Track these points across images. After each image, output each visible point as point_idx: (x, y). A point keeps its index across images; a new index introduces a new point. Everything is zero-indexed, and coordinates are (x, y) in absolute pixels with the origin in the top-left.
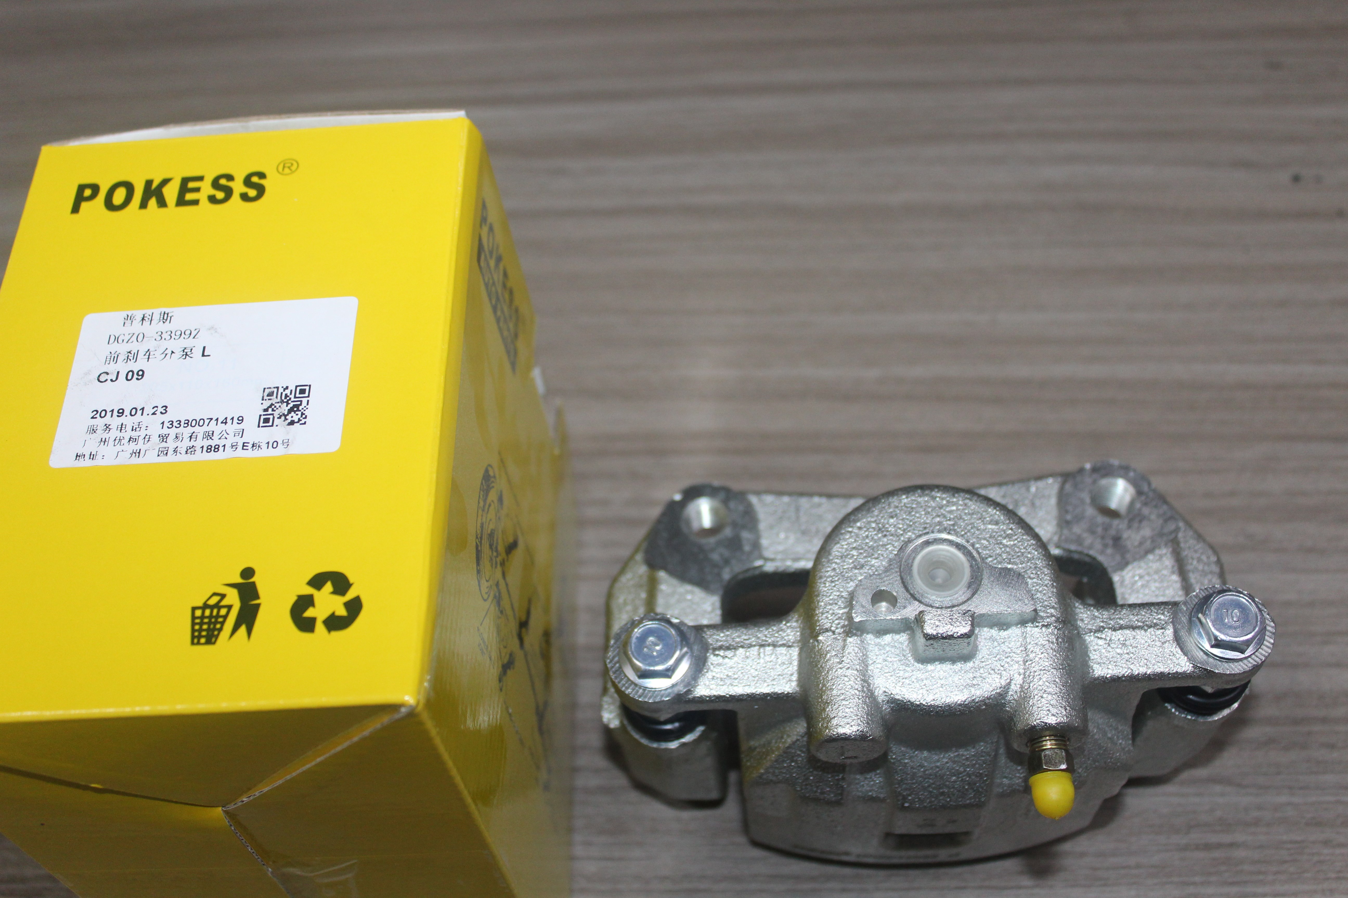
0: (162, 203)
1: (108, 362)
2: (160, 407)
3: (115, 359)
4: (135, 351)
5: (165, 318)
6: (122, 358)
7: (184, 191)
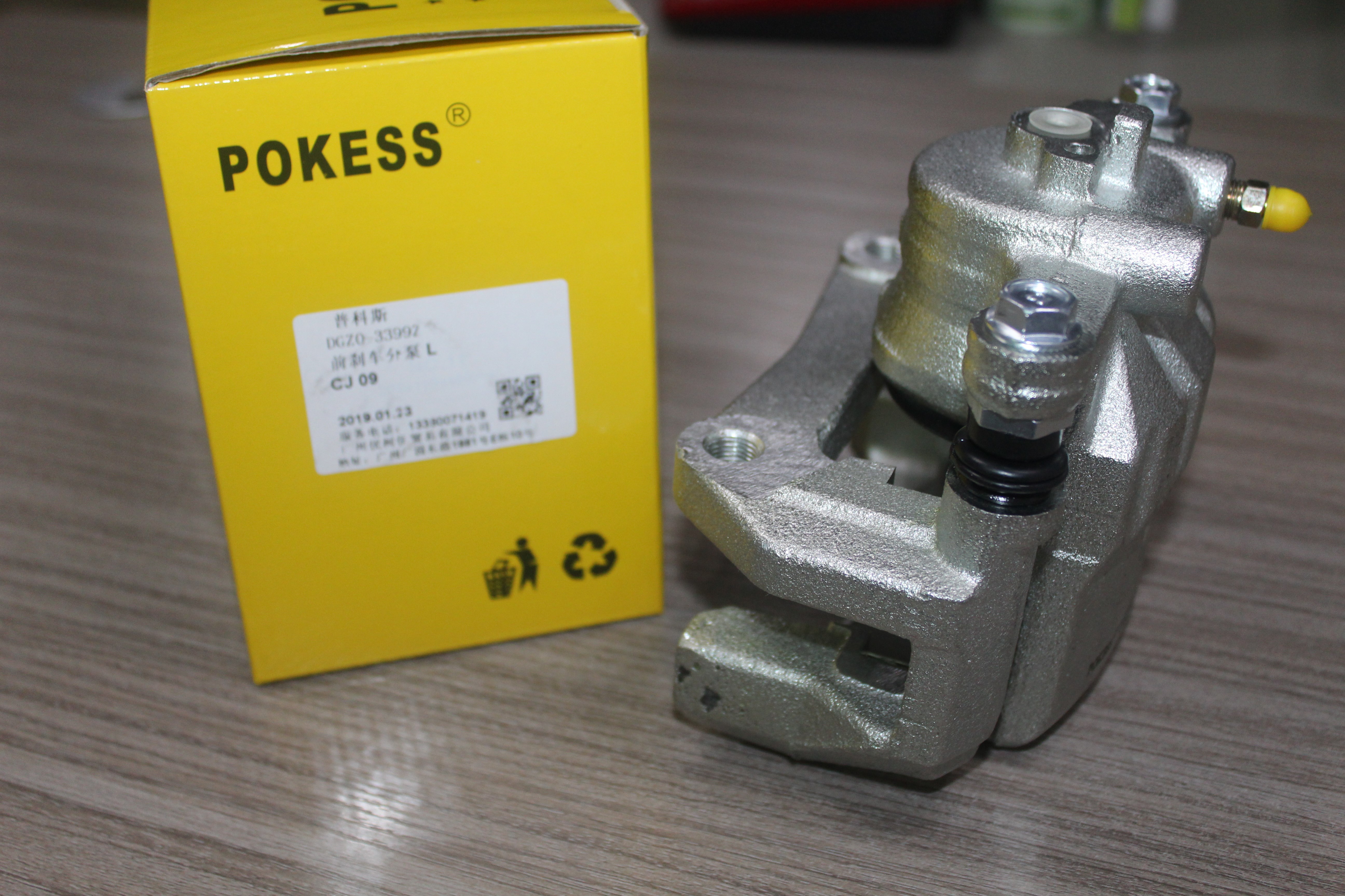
0: (329, 173)
1: (336, 368)
2: (403, 409)
3: (343, 363)
4: (359, 354)
5: (379, 316)
6: (348, 362)
7: (348, 153)
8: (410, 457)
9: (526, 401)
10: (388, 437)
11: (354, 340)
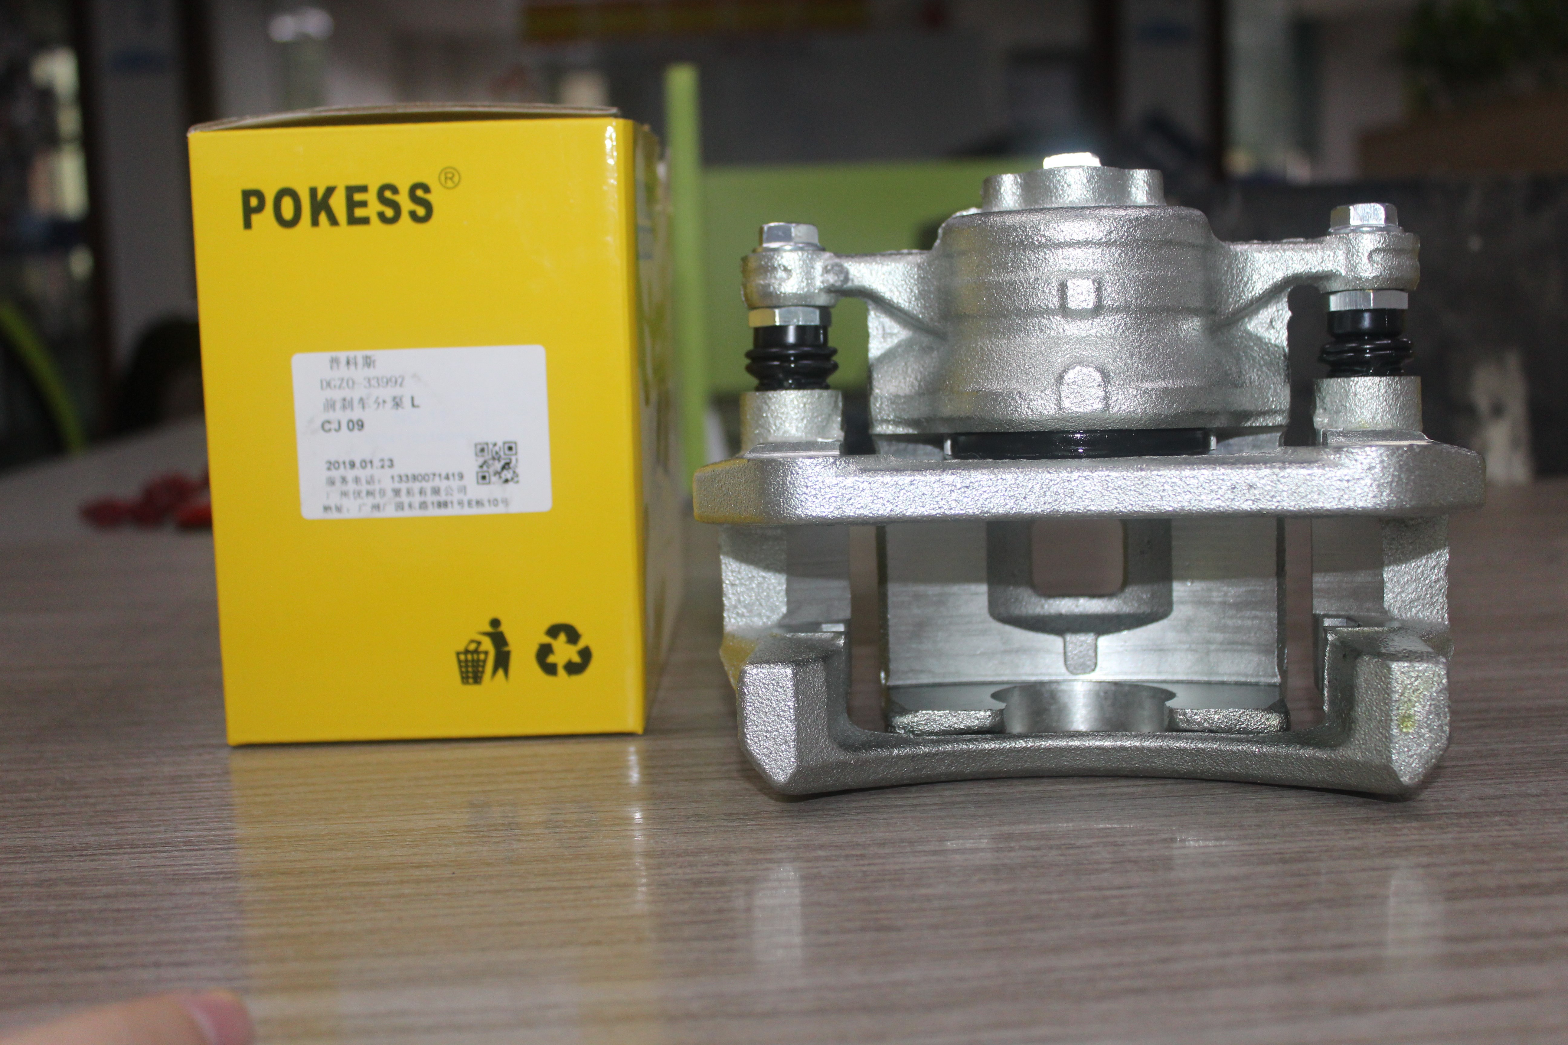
0: (333, 221)
1: (327, 410)
2: (386, 460)
3: (333, 406)
4: (348, 398)
5: (369, 362)
6: (338, 405)
8: (390, 512)
9: (503, 468)
10: (370, 488)
11: (345, 384)
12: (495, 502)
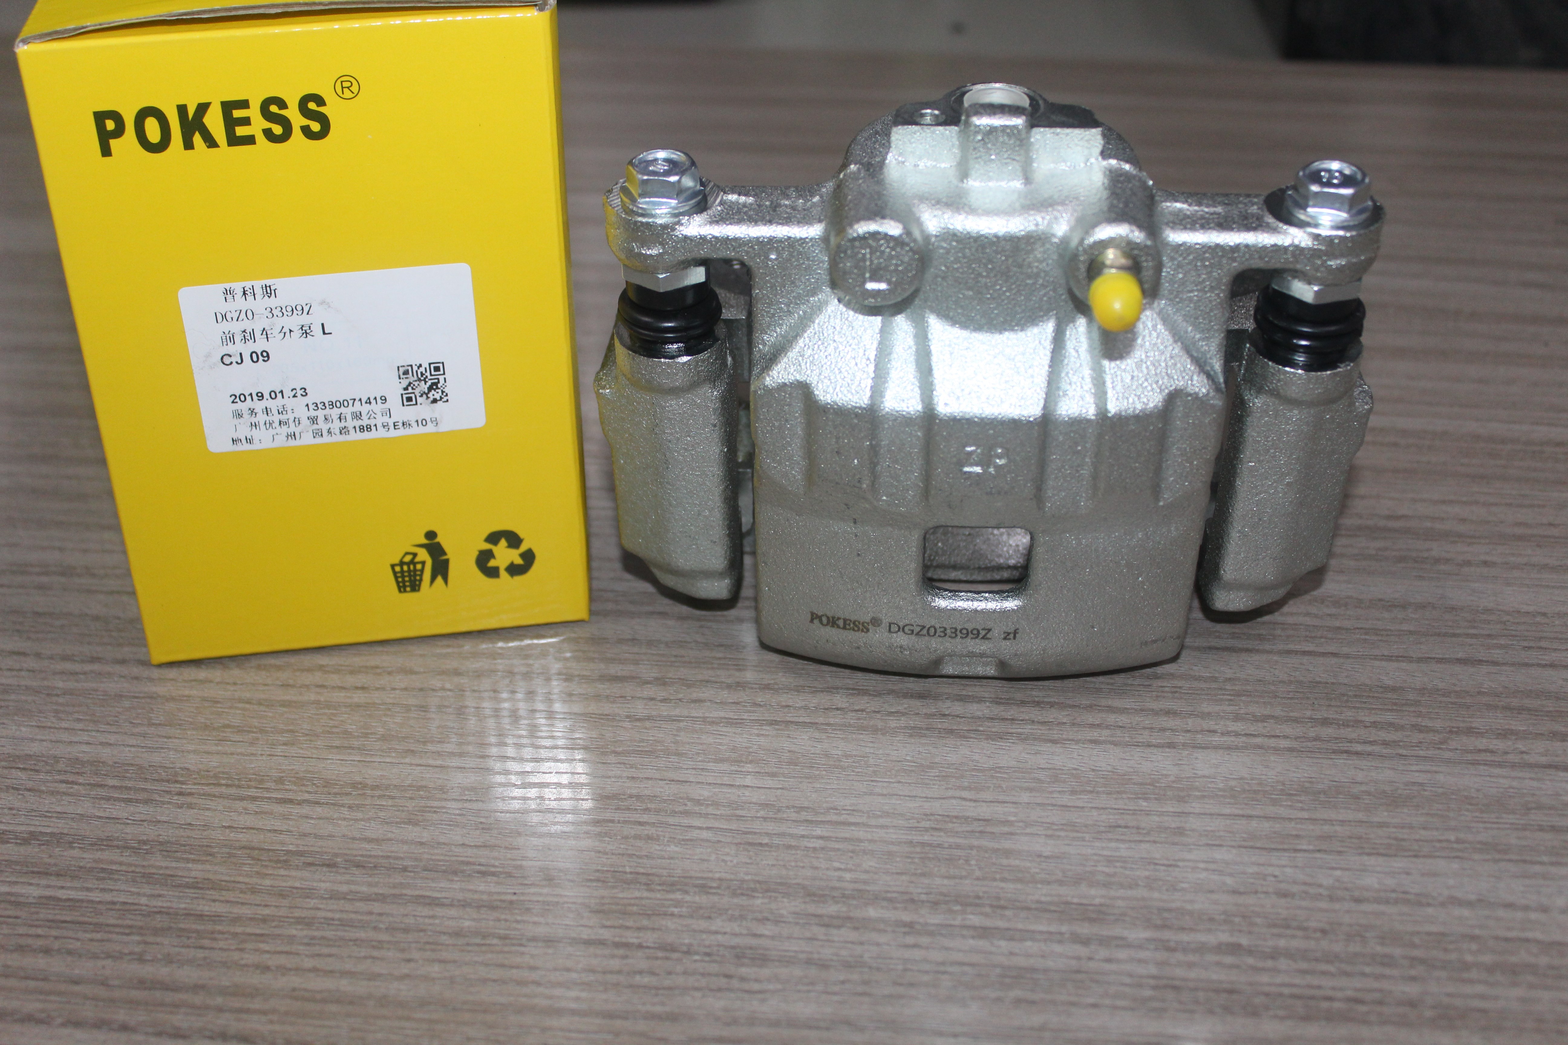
0: (211, 143)
1: (225, 343)
2: (298, 389)
3: (232, 339)
4: (249, 330)
5: (269, 291)
6: (238, 338)
7: (230, 123)
8: (307, 439)
9: (430, 389)
10: (283, 417)
11: (243, 315)
12: (424, 422)
